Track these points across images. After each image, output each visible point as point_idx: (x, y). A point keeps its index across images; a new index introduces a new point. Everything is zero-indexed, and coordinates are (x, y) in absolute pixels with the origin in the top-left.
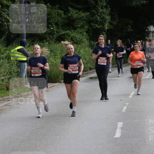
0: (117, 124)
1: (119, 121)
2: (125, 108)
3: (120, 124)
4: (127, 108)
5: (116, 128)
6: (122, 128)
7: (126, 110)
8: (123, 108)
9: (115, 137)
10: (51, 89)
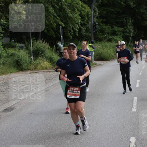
0: (137, 81)
1: (138, 80)
2: (141, 73)
3: (138, 81)
4: (142, 73)
5: (136, 83)
6: (139, 83)
7: (141, 74)
8: (139, 73)
9: (136, 87)
10: (105, 64)
